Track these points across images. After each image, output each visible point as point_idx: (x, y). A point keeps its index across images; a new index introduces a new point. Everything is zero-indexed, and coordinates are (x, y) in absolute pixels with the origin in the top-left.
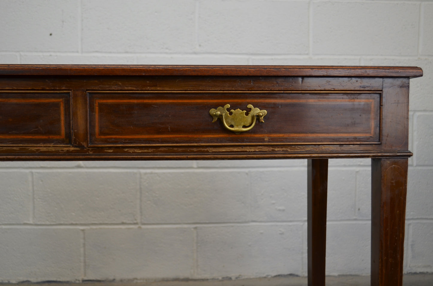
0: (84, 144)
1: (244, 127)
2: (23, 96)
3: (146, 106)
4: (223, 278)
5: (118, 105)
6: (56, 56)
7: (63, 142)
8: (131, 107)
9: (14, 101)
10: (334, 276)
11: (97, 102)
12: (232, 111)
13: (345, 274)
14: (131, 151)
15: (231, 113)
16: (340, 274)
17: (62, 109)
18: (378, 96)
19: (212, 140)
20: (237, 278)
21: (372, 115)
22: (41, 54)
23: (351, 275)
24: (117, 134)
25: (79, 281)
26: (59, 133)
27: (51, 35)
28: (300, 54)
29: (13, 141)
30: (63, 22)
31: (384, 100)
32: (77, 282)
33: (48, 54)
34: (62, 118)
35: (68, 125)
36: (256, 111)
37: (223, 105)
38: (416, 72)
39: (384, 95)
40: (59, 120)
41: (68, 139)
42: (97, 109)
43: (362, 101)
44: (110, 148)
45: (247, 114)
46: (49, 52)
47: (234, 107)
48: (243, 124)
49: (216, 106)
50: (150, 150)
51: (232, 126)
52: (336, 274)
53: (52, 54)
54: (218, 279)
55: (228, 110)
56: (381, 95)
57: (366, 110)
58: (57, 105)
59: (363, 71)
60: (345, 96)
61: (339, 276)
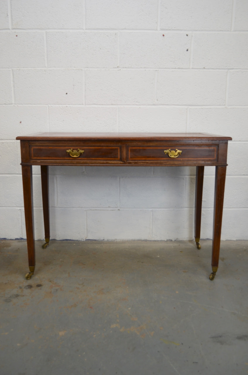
0: (126, 161)
1: (175, 156)
2: (107, 146)
3: (145, 150)
4: (167, 240)
5: (136, 149)
6: (70, 107)
7: (119, 160)
8: (140, 150)
9: (104, 148)
10: (234, 241)
11: (130, 148)
12: (171, 151)
13: (240, 239)
14: (140, 163)
15: (171, 152)
16: (238, 239)
17: (119, 150)
18: (217, 147)
19: (164, 160)
20: (175, 240)
21: (215, 153)
22: (61, 106)
23: (244, 240)
24: (135, 158)
25: (84, 239)
26: (117, 158)
27: (67, 94)
28: (220, 105)
29: (104, 160)
30: (74, 85)
31: (219, 148)
32: (83, 240)
33: (65, 106)
34: (119, 153)
35: (121, 155)
36: (179, 151)
37: (168, 149)
38: (230, 139)
39: (220, 146)
40: (118, 154)
41: (121, 159)
42: (130, 150)
43: (212, 148)
44: (133, 162)
45: (176, 152)
46: (66, 104)
47: (172, 150)
48: (174, 155)
49: (166, 150)
50: (145, 163)
51: (171, 156)
52: (235, 239)
53: (68, 105)
54: (164, 241)
55: (170, 151)
56: (218, 146)
57: (213, 151)
58: (117, 149)
59: (213, 139)
60: (207, 146)
61: (237, 240)
